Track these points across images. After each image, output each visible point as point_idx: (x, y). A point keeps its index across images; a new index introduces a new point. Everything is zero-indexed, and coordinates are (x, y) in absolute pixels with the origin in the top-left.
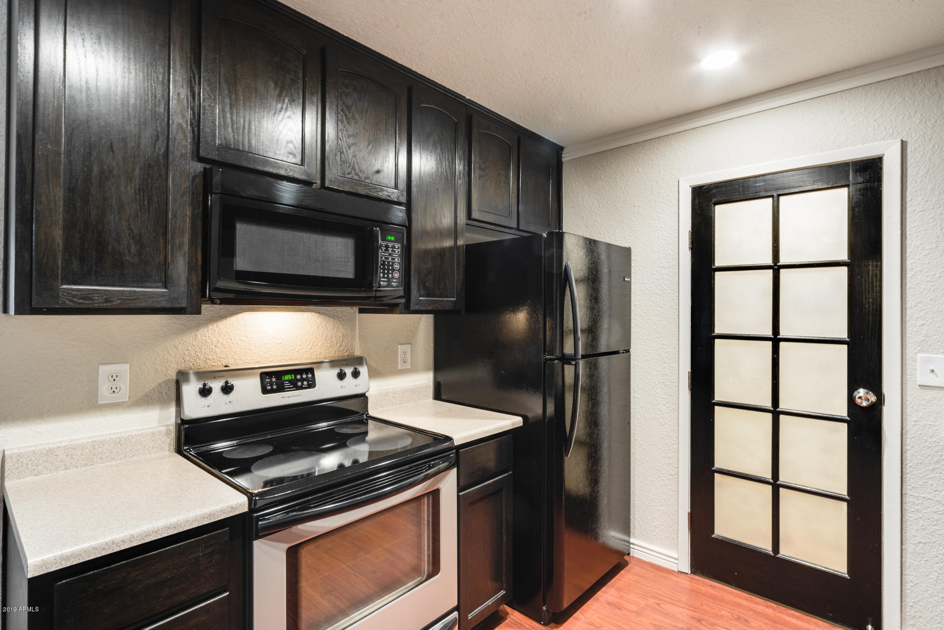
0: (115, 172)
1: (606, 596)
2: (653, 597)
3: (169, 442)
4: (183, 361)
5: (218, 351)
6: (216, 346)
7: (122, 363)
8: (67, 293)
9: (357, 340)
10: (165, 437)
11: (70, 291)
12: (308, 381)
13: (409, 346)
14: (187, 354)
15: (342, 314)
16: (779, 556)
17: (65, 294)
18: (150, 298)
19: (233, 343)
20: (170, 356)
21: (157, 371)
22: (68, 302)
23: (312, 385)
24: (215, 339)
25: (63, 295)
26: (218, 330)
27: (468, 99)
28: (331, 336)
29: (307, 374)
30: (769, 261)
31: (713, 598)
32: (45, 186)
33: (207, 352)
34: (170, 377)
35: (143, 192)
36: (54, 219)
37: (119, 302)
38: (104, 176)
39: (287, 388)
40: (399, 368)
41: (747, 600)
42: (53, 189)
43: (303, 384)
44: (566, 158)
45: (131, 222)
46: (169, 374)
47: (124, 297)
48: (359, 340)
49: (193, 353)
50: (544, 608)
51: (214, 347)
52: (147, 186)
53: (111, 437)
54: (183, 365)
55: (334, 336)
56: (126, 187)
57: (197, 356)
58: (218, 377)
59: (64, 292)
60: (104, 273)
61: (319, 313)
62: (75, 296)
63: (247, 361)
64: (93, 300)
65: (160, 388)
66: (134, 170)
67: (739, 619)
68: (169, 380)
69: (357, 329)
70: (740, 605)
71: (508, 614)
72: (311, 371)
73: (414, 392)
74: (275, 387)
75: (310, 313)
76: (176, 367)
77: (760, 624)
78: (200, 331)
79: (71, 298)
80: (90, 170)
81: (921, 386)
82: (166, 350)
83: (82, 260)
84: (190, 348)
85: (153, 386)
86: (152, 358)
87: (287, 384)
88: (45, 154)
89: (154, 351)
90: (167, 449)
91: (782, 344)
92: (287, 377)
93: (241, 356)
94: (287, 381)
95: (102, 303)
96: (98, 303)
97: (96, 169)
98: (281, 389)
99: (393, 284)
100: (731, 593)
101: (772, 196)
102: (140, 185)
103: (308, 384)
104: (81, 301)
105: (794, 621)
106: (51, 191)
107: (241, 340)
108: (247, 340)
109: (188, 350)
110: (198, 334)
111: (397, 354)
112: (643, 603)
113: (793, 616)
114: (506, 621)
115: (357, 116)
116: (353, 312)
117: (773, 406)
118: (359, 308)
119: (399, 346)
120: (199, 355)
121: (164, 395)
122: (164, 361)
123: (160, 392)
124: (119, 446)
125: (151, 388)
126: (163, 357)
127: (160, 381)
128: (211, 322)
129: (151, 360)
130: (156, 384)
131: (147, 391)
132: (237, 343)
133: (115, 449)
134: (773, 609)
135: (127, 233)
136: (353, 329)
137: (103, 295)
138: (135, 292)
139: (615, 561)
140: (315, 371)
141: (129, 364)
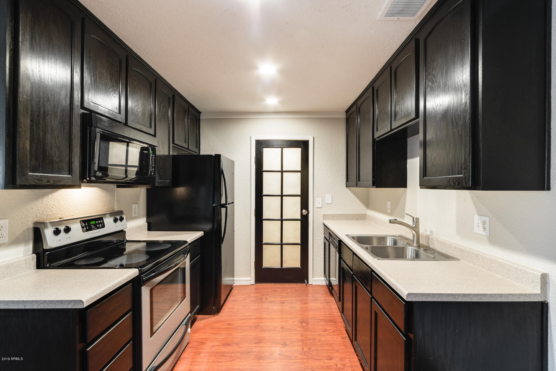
0: (50, 113)
1: (231, 299)
2: (247, 294)
3: (33, 264)
4: (36, 216)
5: (53, 210)
6: (52, 207)
7: (3, 219)
8: (32, 177)
9: (116, 202)
10: (32, 261)
11: (33, 176)
12: (102, 224)
13: (137, 205)
14: (38, 212)
15: (109, 188)
16: (283, 267)
17: (31, 178)
18: (65, 180)
19: (61, 205)
20: (29, 214)
21: (23, 223)
22: (32, 182)
23: (103, 226)
24: (52, 203)
25: (30, 178)
26: (53, 198)
27: (174, 88)
28: (105, 200)
29: (100, 221)
30: (280, 170)
31: (264, 288)
32: (23, 118)
33: (48, 211)
34: (29, 226)
35: (61, 124)
36: (26, 137)
37: (53, 182)
38: (45, 114)
39: (93, 228)
40: (133, 216)
41: (274, 285)
42: (26, 120)
43: (99, 226)
44: (202, 117)
45: (56, 139)
46: (29, 224)
47: (55, 180)
48: (117, 202)
49: (41, 212)
50: (214, 308)
51: (51, 208)
52: (63, 121)
53: (4, 264)
54: (36, 219)
55: (106, 200)
56: (54, 121)
57: (43, 213)
58: (61, 224)
59: (30, 176)
60: (45, 167)
61: (100, 188)
62: (35, 179)
63: (67, 215)
64: (42, 181)
65: (24, 233)
66: (57, 112)
67: (274, 291)
68: (29, 228)
69: (116, 196)
70: (273, 288)
71: (197, 317)
72: (101, 219)
73: (140, 227)
74: (88, 228)
75: (95, 188)
76: (32, 220)
77: (280, 290)
78: (44, 199)
79: (33, 180)
80: (40, 110)
81: (327, 204)
82: (27, 210)
83: (36, 159)
84: (39, 209)
85: (21, 232)
86: (20, 216)
87: (93, 226)
88: (23, 100)
89: (21, 211)
90: (33, 268)
91: (284, 197)
92: (92, 223)
93: (64, 213)
94: (92, 224)
95: (46, 183)
96: (44, 182)
97: (42, 110)
98: (90, 229)
99: (152, 174)
100: (269, 285)
101: (281, 148)
102: (60, 120)
103: (102, 226)
104: (38, 182)
105: (288, 286)
106: (25, 121)
107: (65, 203)
108: (67, 203)
109: (38, 210)
110: (44, 201)
111: (132, 209)
112: (244, 297)
113: (287, 285)
114: (197, 319)
115: (138, 91)
116: (114, 187)
117: (281, 218)
118: (117, 185)
119: (133, 205)
120: (44, 212)
121: (26, 237)
122: (26, 217)
123: (24, 236)
124: (8, 269)
125: (19, 234)
126: (26, 215)
127: (24, 229)
128: (50, 193)
129: (19, 217)
130: (22, 231)
131: (17, 235)
132: (62, 205)
133: (6, 271)
134: (282, 285)
135: (54, 145)
136: (114, 196)
137: (46, 178)
138: (59, 177)
139: (230, 288)
140: (104, 219)
141: (8, 219)
